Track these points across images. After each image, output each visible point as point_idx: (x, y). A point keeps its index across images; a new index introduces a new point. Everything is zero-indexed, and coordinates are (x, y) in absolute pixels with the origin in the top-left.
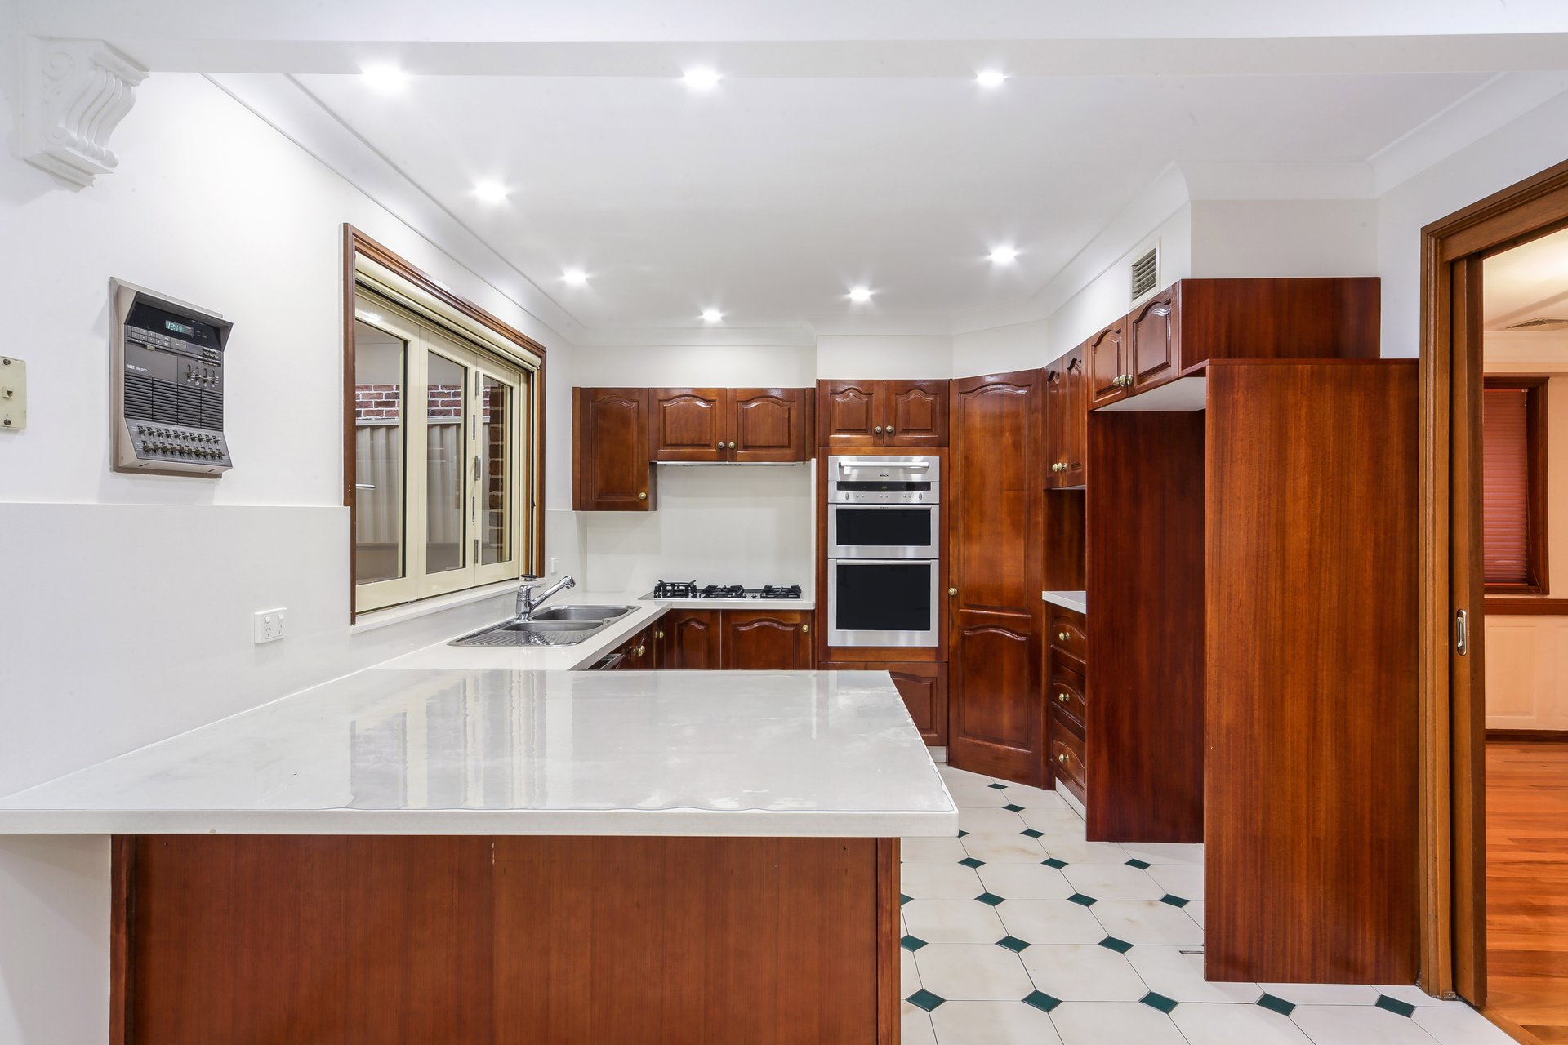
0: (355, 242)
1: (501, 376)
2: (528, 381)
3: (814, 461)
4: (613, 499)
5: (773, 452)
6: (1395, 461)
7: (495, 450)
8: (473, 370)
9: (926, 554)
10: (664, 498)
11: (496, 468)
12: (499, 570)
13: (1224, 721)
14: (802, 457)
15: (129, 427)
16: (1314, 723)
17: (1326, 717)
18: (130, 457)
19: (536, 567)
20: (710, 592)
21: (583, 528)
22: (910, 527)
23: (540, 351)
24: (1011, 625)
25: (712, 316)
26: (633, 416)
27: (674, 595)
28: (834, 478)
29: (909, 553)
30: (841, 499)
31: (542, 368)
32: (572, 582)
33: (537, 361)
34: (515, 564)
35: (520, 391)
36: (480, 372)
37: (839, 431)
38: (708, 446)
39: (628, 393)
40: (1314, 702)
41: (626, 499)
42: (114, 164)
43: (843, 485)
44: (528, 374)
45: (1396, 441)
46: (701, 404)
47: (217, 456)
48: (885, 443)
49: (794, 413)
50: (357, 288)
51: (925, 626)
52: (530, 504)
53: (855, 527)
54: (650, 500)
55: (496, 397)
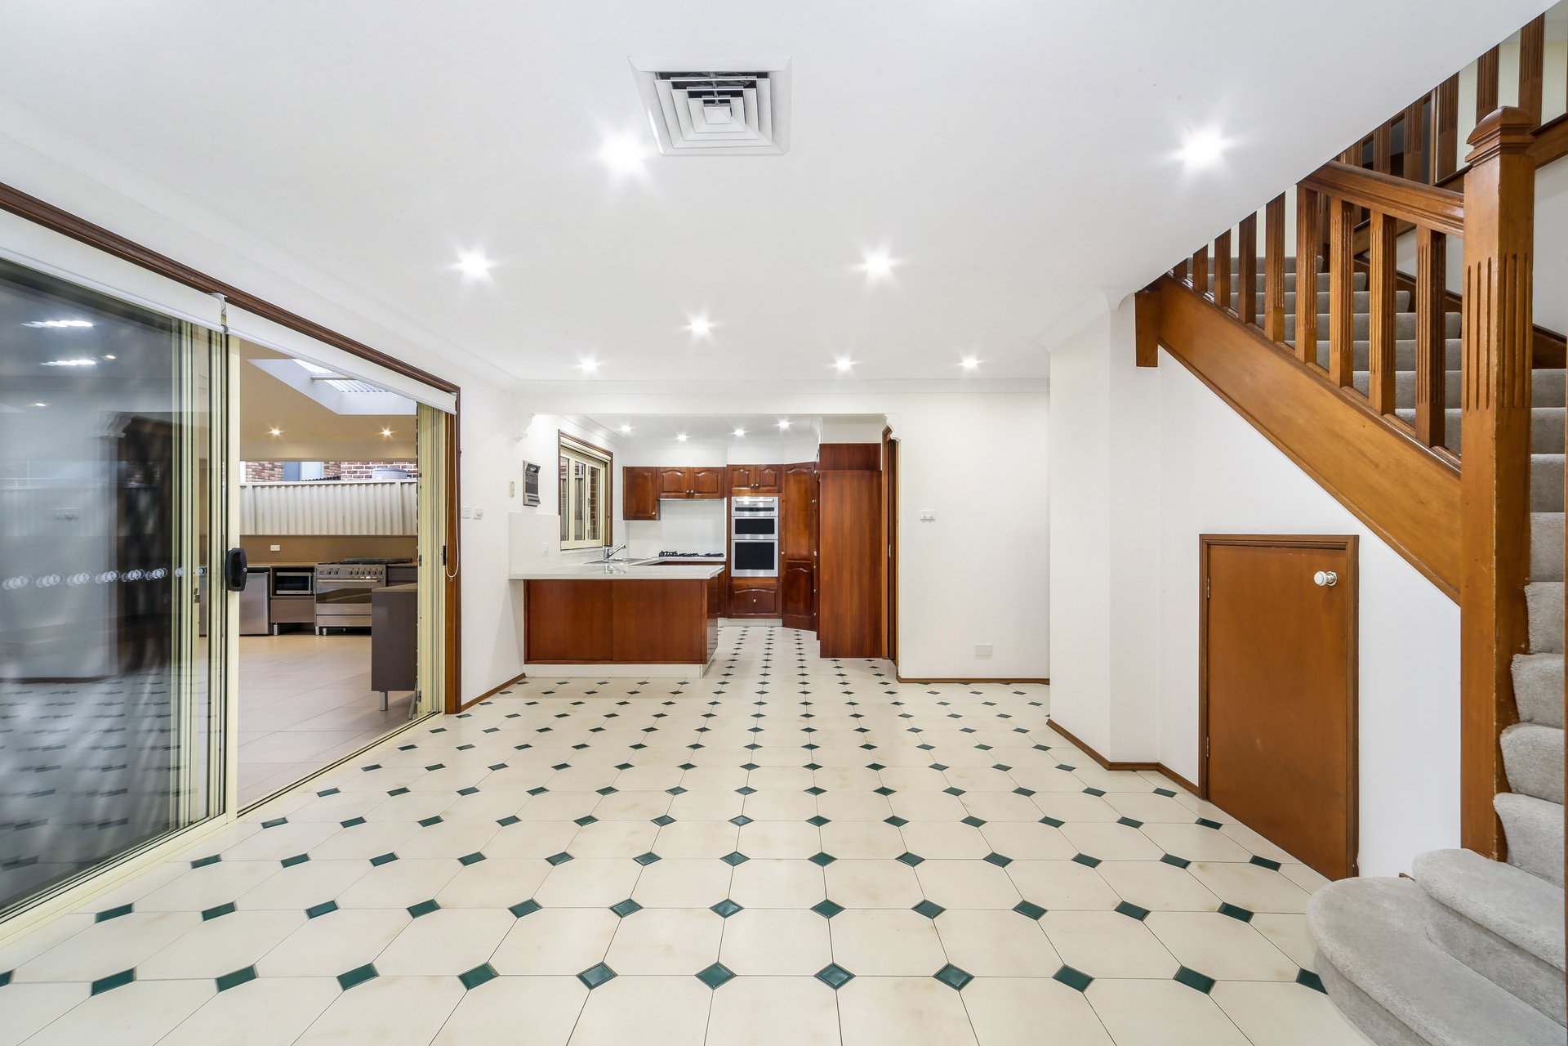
0: (561, 434)
1: (595, 465)
2: (605, 466)
3: (725, 499)
4: (641, 515)
5: (710, 494)
6: (876, 501)
7: (593, 495)
8: (587, 465)
9: (774, 538)
10: (663, 515)
11: (593, 502)
12: (594, 543)
13: (825, 579)
14: (722, 497)
15: (526, 494)
16: (852, 579)
17: (855, 578)
18: (527, 502)
19: (609, 543)
20: (683, 555)
21: (628, 527)
22: (766, 526)
23: (610, 454)
24: (804, 566)
25: (682, 438)
26: (650, 478)
27: (667, 556)
28: (734, 506)
29: (761, 538)
30: (736, 515)
31: (611, 461)
32: (625, 547)
33: (610, 458)
34: (600, 542)
35: (603, 470)
36: (589, 464)
37: (736, 486)
38: (682, 492)
39: (648, 469)
40: (852, 573)
41: (646, 515)
42: (527, 435)
43: (738, 509)
44: (606, 463)
45: (875, 495)
46: (679, 474)
47: (538, 501)
48: (756, 491)
49: (719, 477)
50: (561, 447)
51: (772, 567)
52: (606, 517)
53: (743, 526)
54: (657, 516)
55: (594, 472)
